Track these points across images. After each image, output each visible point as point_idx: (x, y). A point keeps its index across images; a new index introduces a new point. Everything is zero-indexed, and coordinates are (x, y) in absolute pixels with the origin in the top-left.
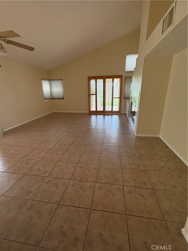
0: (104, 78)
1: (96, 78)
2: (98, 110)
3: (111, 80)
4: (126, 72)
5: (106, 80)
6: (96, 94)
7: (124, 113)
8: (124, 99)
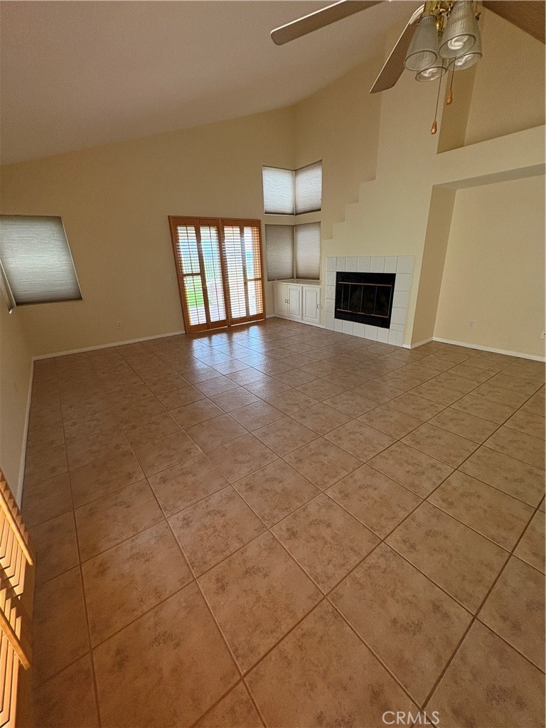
0: (219, 224)
1: (198, 223)
2: (212, 320)
3: (237, 230)
4: (266, 213)
5: (225, 229)
6: (202, 274)
7: (272, 316)
8: (268, 280)
